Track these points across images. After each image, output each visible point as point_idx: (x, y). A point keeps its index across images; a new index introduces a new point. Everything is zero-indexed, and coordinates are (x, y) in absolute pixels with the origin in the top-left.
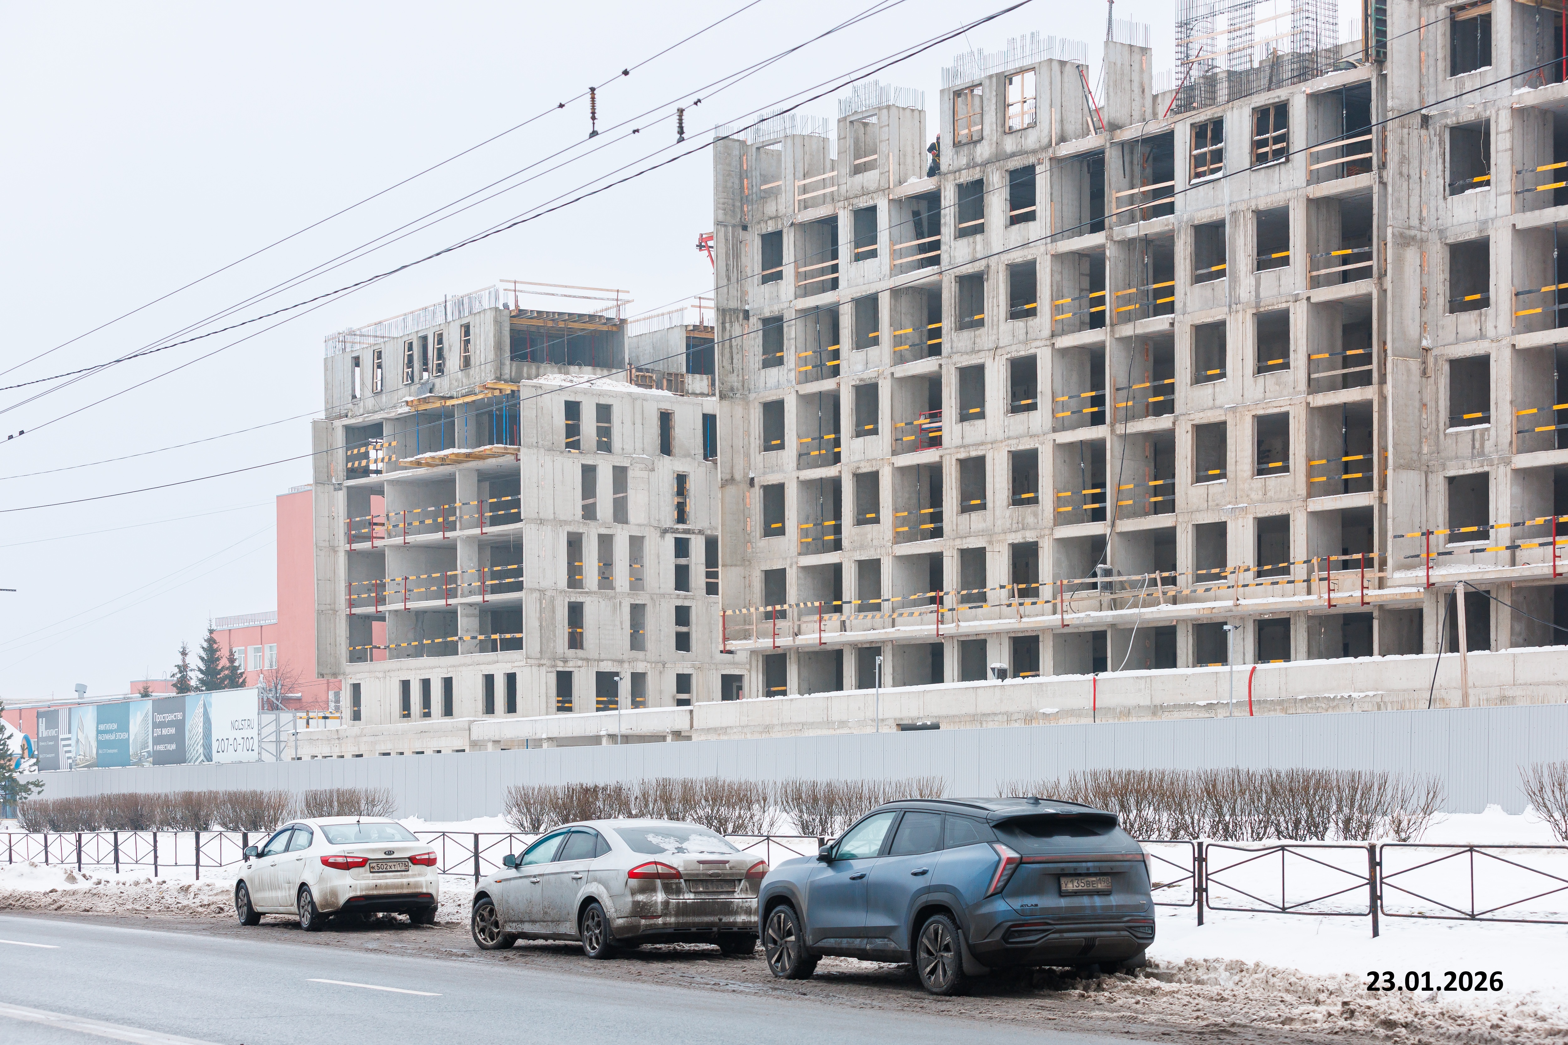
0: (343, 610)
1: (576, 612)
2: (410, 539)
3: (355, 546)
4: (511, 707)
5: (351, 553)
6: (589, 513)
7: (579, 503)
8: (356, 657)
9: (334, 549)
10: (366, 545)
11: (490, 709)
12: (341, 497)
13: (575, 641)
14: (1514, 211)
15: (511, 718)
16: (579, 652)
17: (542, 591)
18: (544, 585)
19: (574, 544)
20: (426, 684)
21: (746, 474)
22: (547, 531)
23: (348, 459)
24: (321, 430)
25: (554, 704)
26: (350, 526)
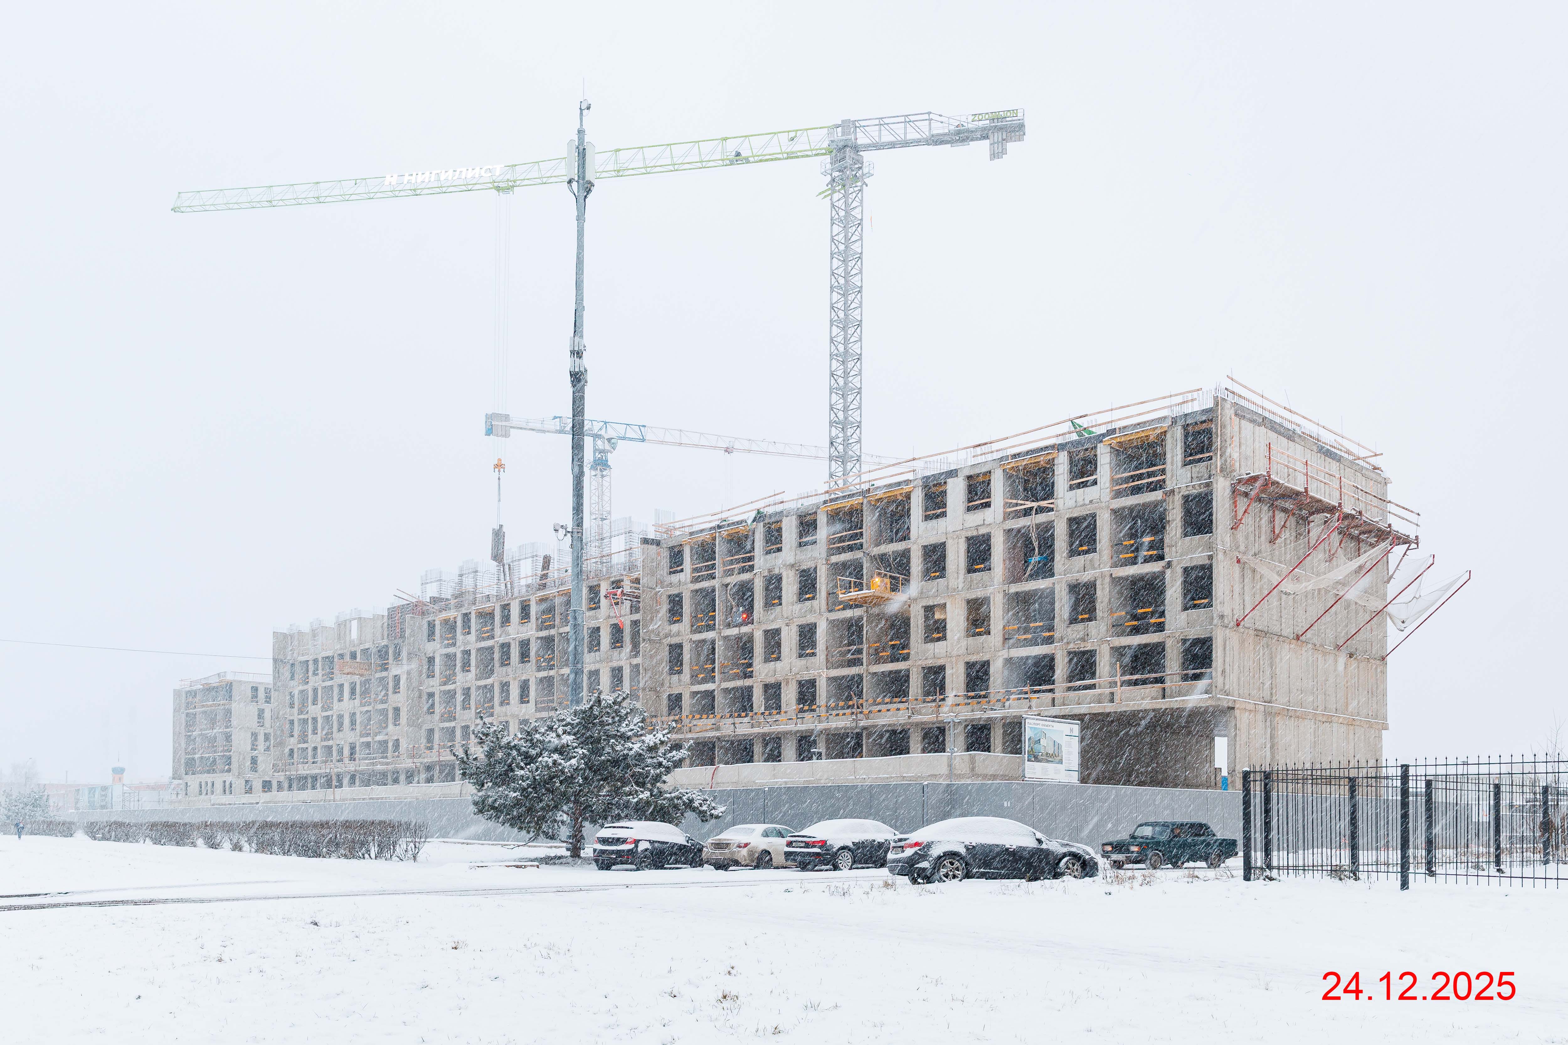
0: (183, 756)
2: (203, 732)
3: (187, 734)
4: (231, 793)
5: (186, 736)
6: (261, 725)
7: (256, 721)
8: (187, 773)
9: (181, 734)
10: (190, 733)
11: (224, 793)
12: (184, 716)
13: (254, 769)
14: (441, 648)
16: (255, 774)
17: (240, 752)
18: (240, 750)
19: (255, 736)
20: (207, 782)
21: (284, 716)
22: (242, 731)
23: (187, 703)
25: (244, 792)
26: (187, 726)
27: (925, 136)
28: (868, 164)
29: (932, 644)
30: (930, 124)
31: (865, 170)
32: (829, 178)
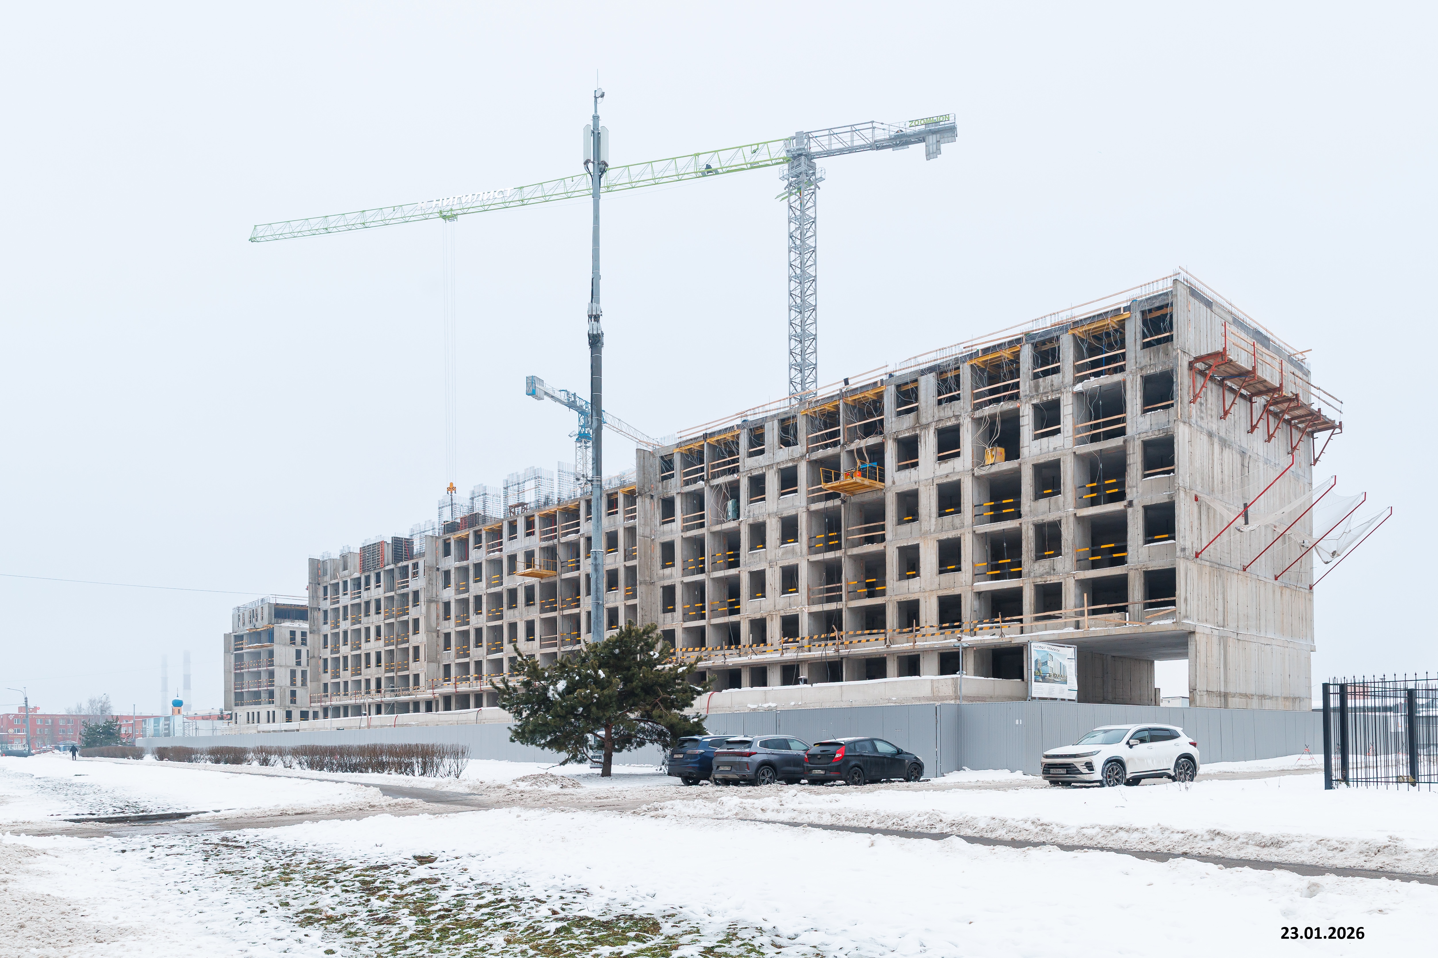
0: (233, 690)
1: (293, 693)
2: (250, 670)
3: (236, 671)
4: (274, 721)
5: (235, 674)
6: (299, 664)
7: (295, 661)
8: (236, 705)
9: (231, 672)
10: (239, 671)
11: (269, 722)
12: (233, 656)
13: (293, 701)
14: (456, 594)
15: (274, 724)
16: (294, 705)
17: (281, 687)
18: (281, 685)
19: (293, 673)
20: (253, 713)
21: (319, 655)
22: (283, 669)
23: (235, 645)
24: (227, 636)
25: (285, 721)
26: (235, 665)
27: (869, 142)
28: (820, 170)
29: (907, 581)
30: (873, 132)
31: (818, 175)
32: (786, 183)
